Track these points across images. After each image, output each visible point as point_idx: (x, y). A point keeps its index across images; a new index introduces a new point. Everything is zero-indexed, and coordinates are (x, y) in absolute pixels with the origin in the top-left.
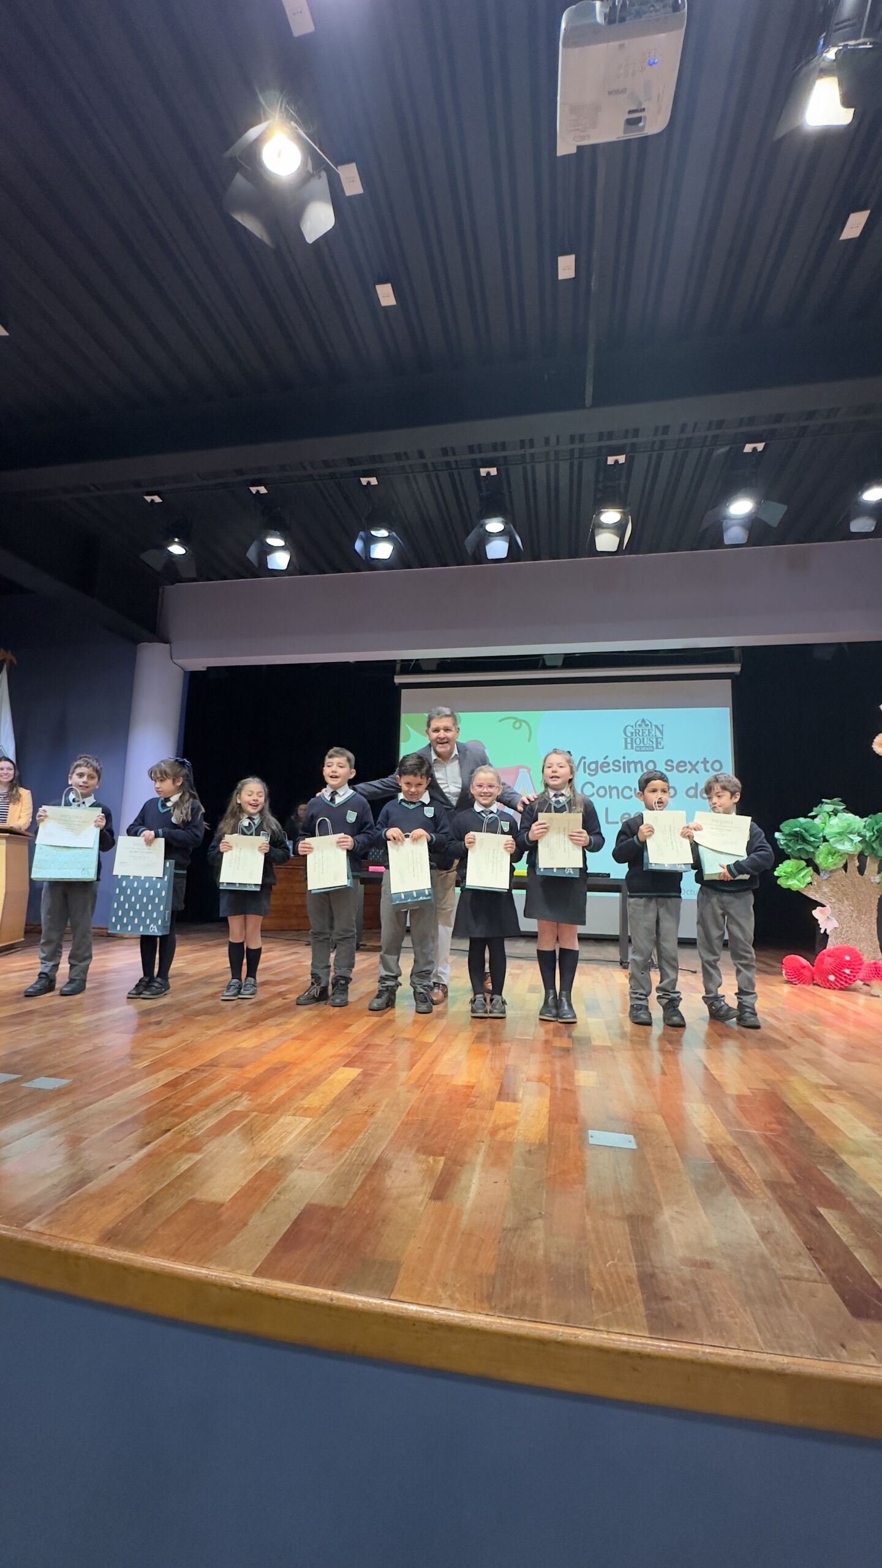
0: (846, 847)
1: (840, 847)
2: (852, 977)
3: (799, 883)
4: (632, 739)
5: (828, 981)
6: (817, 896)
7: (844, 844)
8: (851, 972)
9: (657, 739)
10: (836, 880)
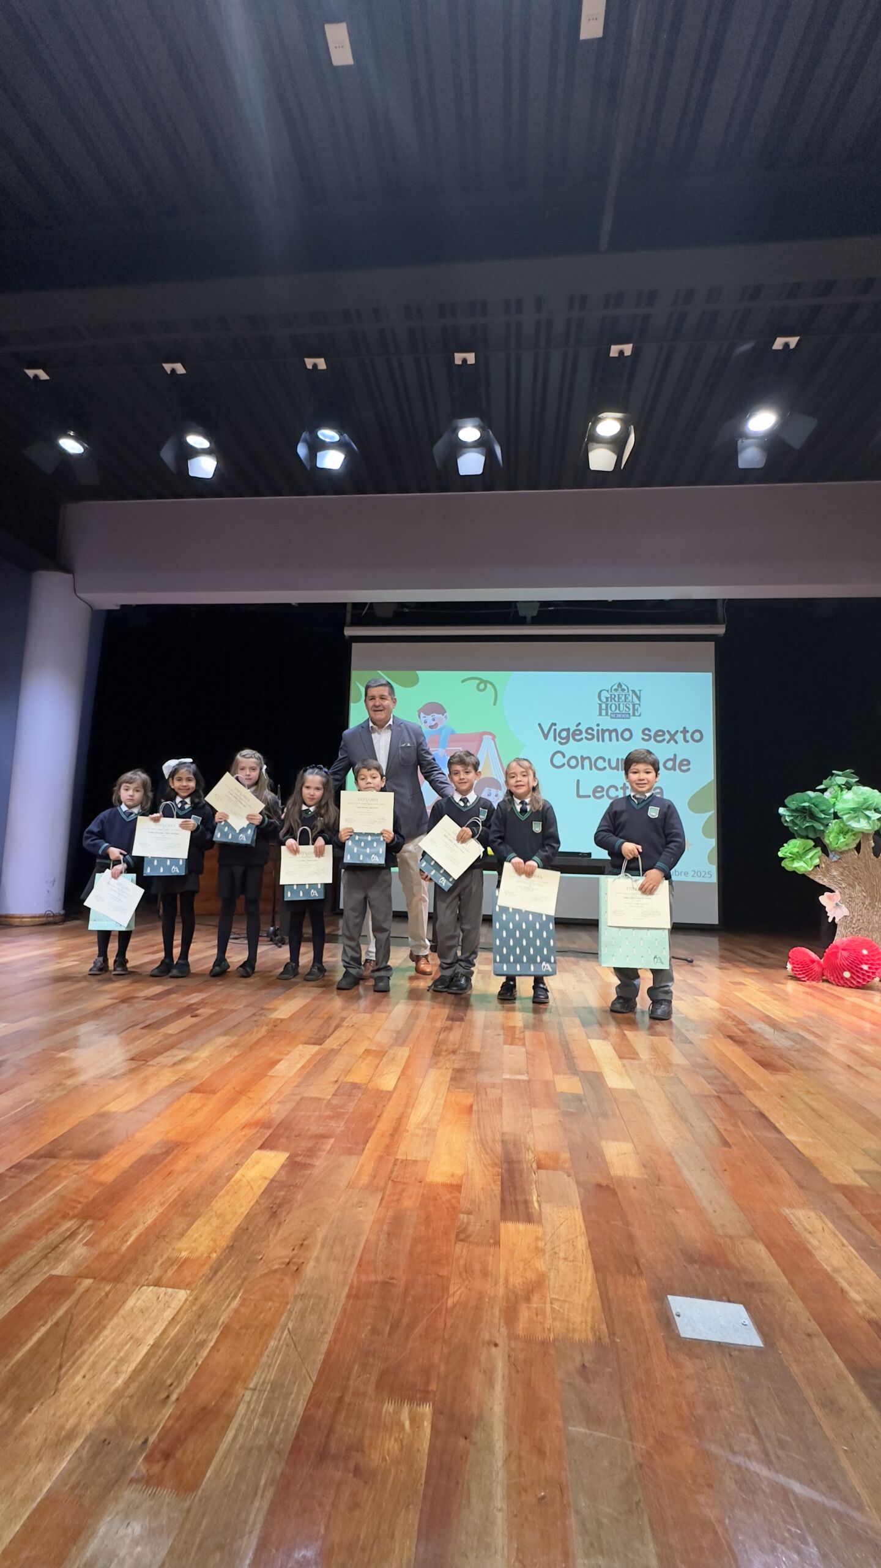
0: (862, 825)
1: (854, 825)
2: (870, 974)
3: (806, 866)
4: (607, 705)
5: (843, 978)
6: (825, 880)
7: (859, 821)
8: (870, 968)
9: (634, 705)
10: (847, 863)
